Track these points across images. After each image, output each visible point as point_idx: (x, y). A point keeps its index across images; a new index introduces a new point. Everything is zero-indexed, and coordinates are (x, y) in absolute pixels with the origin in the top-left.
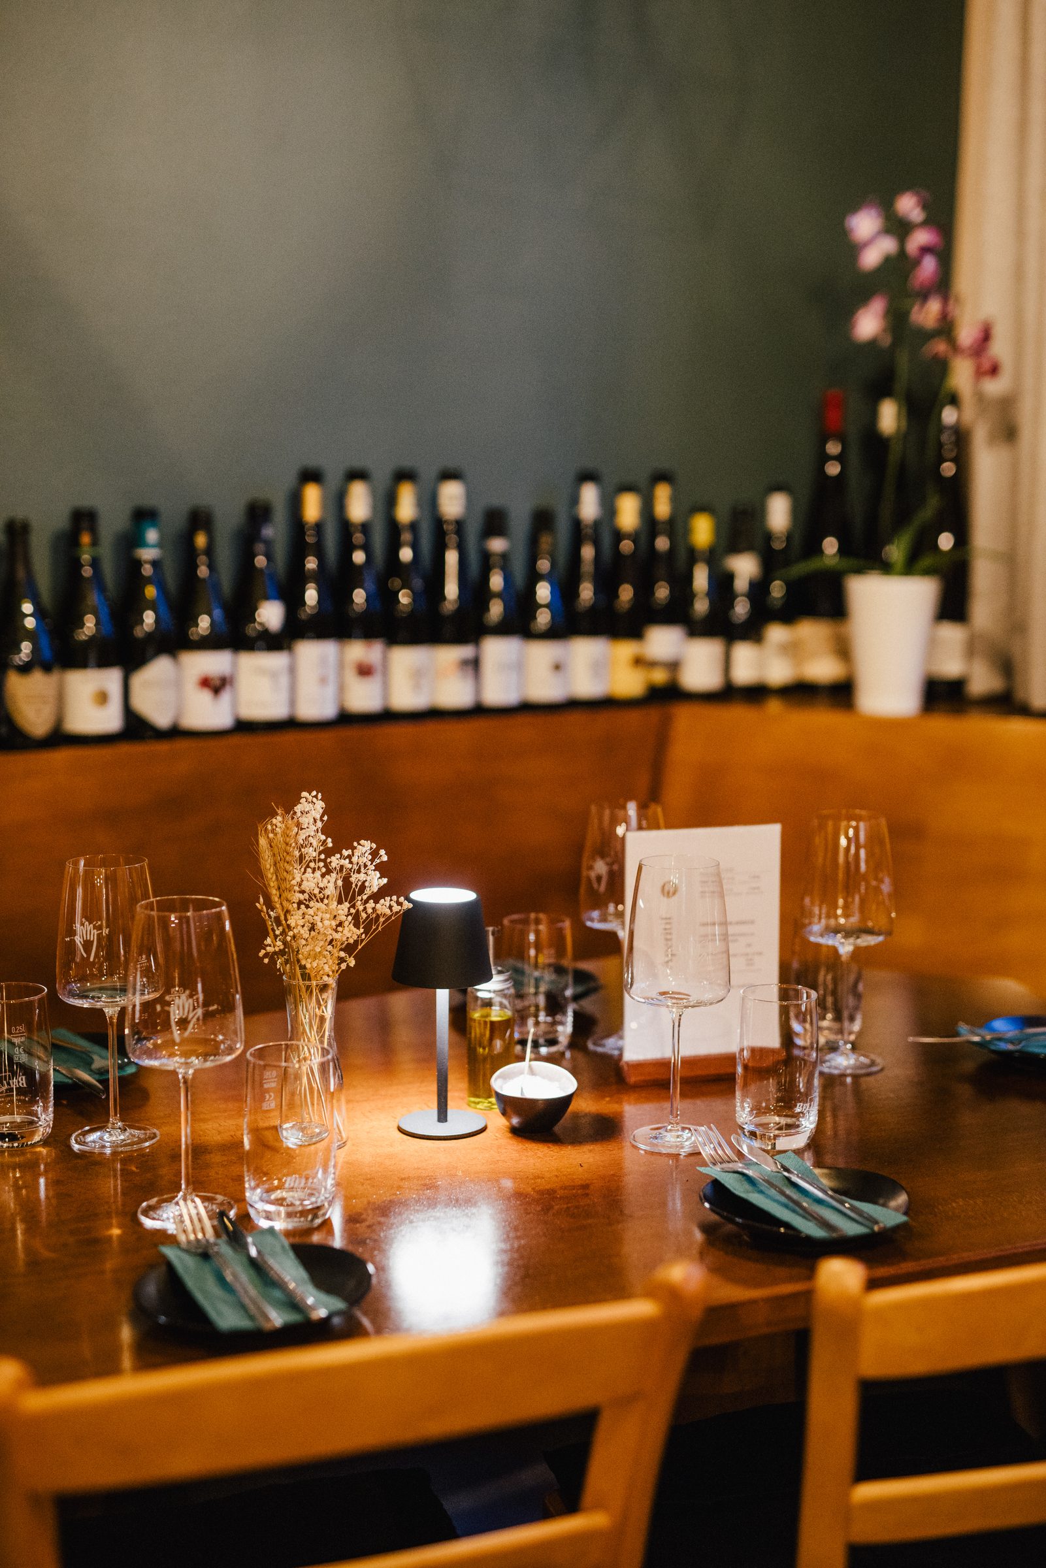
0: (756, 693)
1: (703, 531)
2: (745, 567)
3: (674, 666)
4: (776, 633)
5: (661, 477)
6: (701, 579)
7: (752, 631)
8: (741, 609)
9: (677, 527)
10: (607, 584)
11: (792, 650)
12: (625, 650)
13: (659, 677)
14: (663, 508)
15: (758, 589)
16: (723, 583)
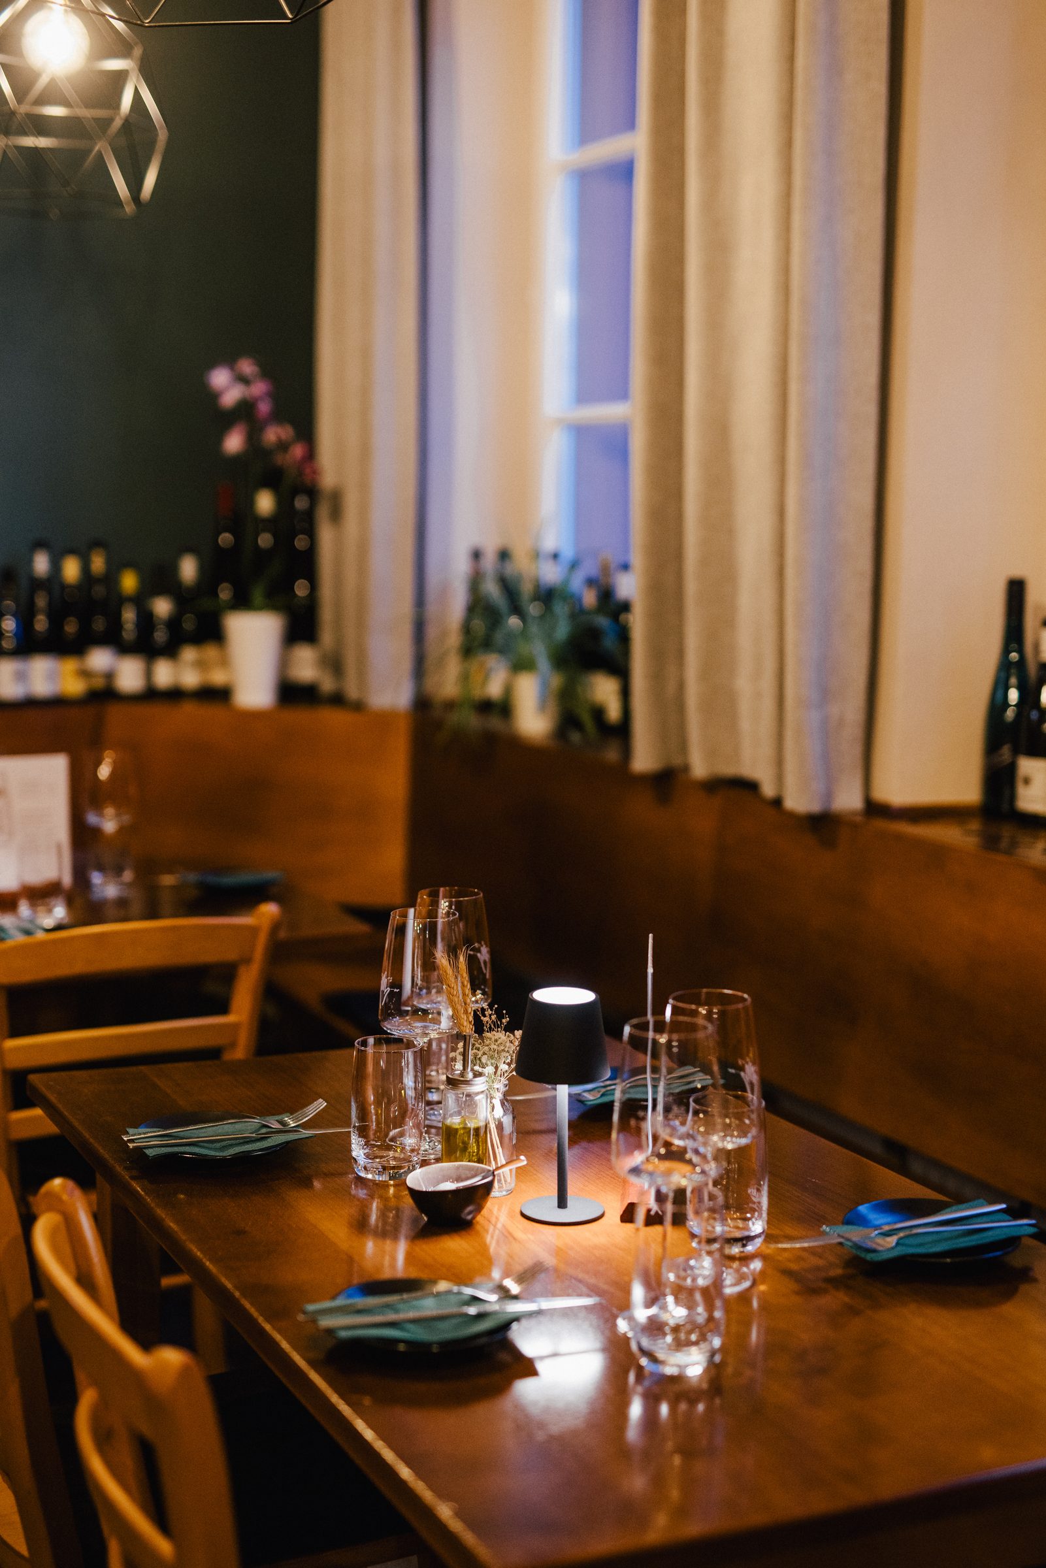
0: (175, 695)
1: (129, 582)
2: (162, 607)
3: (110, 676)
4: (189, 654)
5: (97, 544)
6: (129, 616)
7: (170, 651)
8: (160, 636)
9: (110, 578)
10: (56, 620)
11: (201, 665)
12: (69, 666)
13: (99, 683)
14: (98, 563)
15: (173, 623)
16: (146, 620)
